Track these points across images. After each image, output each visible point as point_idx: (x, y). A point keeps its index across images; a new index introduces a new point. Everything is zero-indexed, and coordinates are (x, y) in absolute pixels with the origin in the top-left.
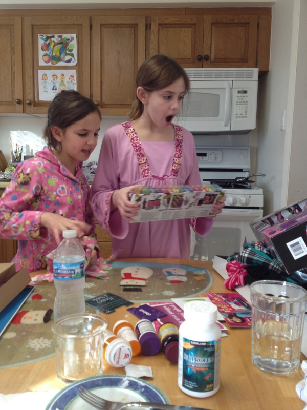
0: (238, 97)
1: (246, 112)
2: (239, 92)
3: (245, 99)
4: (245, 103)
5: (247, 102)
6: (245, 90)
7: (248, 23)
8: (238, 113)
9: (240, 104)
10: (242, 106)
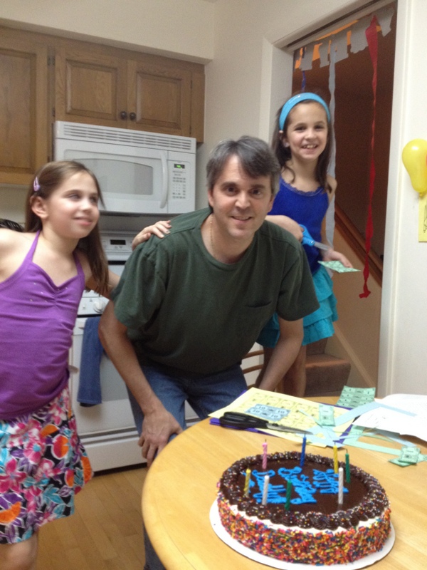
0: (174, 172)
1: (184, 191)
2: (176, 166)
3: (182, 176)
4: (183, 180)
5: (184, 179)
6: (182, 163)
7: (180, 80)
8: (176, 192)
9: (177, 181)
10: (179, 183)
